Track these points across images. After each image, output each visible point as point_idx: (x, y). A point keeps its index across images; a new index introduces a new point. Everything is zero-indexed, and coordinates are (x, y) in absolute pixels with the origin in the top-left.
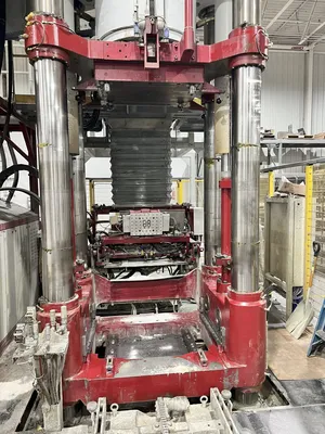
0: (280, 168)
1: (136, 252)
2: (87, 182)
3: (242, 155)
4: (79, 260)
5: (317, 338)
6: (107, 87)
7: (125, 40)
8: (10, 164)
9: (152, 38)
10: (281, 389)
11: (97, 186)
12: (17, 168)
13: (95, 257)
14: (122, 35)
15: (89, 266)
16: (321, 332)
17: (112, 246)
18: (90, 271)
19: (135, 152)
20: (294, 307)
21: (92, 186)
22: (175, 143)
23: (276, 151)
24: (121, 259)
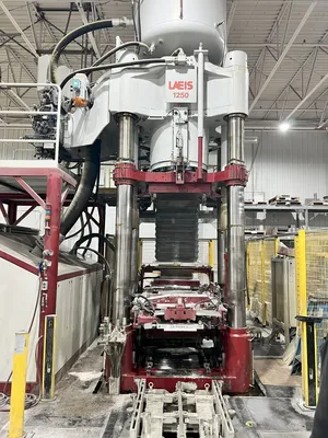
10: (262, 389)
11: (145, 244)
14: (165, 165)
16: (299, 356)
23: (304, 215)
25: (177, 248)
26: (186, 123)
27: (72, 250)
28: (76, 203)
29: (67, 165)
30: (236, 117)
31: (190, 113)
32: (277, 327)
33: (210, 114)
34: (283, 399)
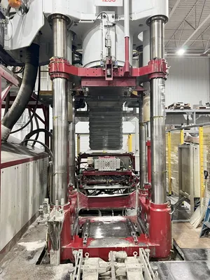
0: (195, 126)
1: (102, 181)
2: (76, 135)
3: (156, 122)
4: (70, 184)
5: (205, 226)
6: (87, 89)
7: (97, 67)
8: (35, 128)
9: (109, 66)
10: (180, 252)
11: (81, 137)
12: (39, 130)
13: (79, 183)
14: (95, 64)
15: (76, 187)
16: (206, 223)
17: (89, 177)
18: (76, 190)
19: (102, 119)
20: (195, 209)
21: (79, 138)
23: (192, 116)
24: (93, 184)
25: (106, 140)
26: (114, 25)
27: (23, 142)
28: (19, 100)
29: (14, 70)
30: (158, 20)
31: (116, 17)
32: (182, 196)
33: (135, 18)
34: (200, 262)
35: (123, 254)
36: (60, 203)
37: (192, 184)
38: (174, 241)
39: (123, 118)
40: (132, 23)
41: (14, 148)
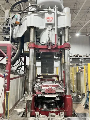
3: (66, 64)
5: (86, 104)
6: (41, 53)
8: (20, 65)
10: (76, 114)
11: (38, 68)
12: (22, 66)
14: (44, 43)
20: (83, 98)
22: (55, 59)
23: (83, 60)
25: (48, 69)
26: (51, 30)
27: (16, 70)
28: (17, 55)
29: (14, 44)
30: (67, 28)
31: (52, 27)
32: (78, 93)
33: (59, 27)
34: (83, 118)
35: (54, 114)
36: (31, 94)
37: (81, 88)
38: (74, 110)
39: (54, 61)
40: (58, 29)
41: (13, 72)
